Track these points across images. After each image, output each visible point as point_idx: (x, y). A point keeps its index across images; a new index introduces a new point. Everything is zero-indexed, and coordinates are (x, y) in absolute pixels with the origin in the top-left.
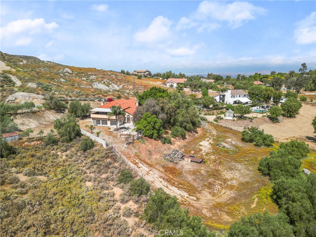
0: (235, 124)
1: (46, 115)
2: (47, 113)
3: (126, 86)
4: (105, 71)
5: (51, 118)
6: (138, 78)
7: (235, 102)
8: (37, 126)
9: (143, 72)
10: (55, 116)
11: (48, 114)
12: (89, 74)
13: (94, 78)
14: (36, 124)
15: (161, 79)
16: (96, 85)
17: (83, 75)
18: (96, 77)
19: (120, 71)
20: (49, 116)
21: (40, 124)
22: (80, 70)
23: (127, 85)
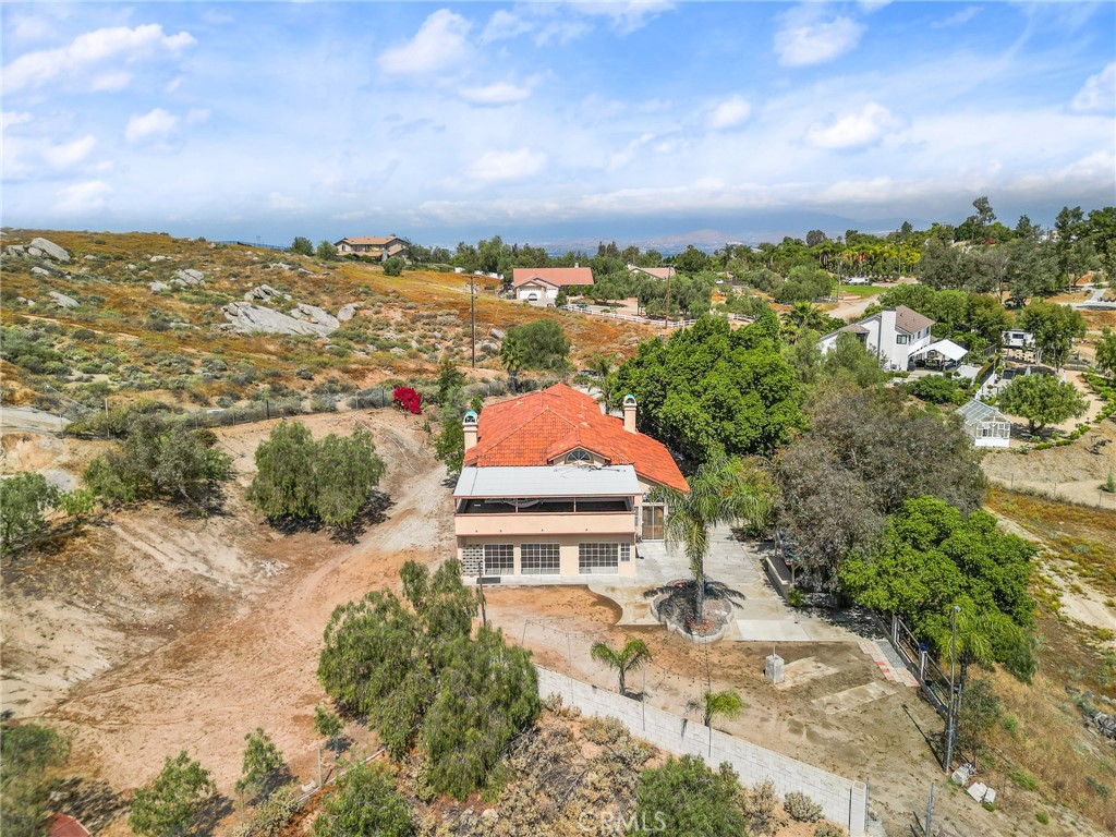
0: (1037, 469)
1: (128, 551)
2: (125, 528)
3: (369, 313)
4: (225, 247)
5: (170, 567)
6: (388, 272)
7: (918, 363)
8: (117, 659)
9: (380, 246)
10: (184, 541)
11: (135, 534)
12: (154, 259)
13: (195, 282)
14: (100, 633)
15: (458, 270)
16: (247, 315)
17: (132, 267)
18: (205, 276)
19: (289, 244)
20: (151, 551)
21: (120, 627)
22: (99, 243)
23: (376, 308)
